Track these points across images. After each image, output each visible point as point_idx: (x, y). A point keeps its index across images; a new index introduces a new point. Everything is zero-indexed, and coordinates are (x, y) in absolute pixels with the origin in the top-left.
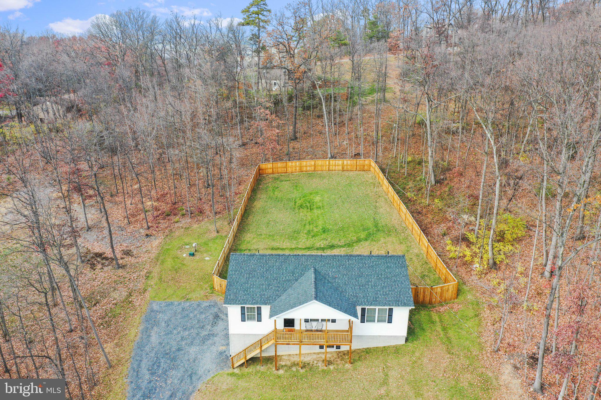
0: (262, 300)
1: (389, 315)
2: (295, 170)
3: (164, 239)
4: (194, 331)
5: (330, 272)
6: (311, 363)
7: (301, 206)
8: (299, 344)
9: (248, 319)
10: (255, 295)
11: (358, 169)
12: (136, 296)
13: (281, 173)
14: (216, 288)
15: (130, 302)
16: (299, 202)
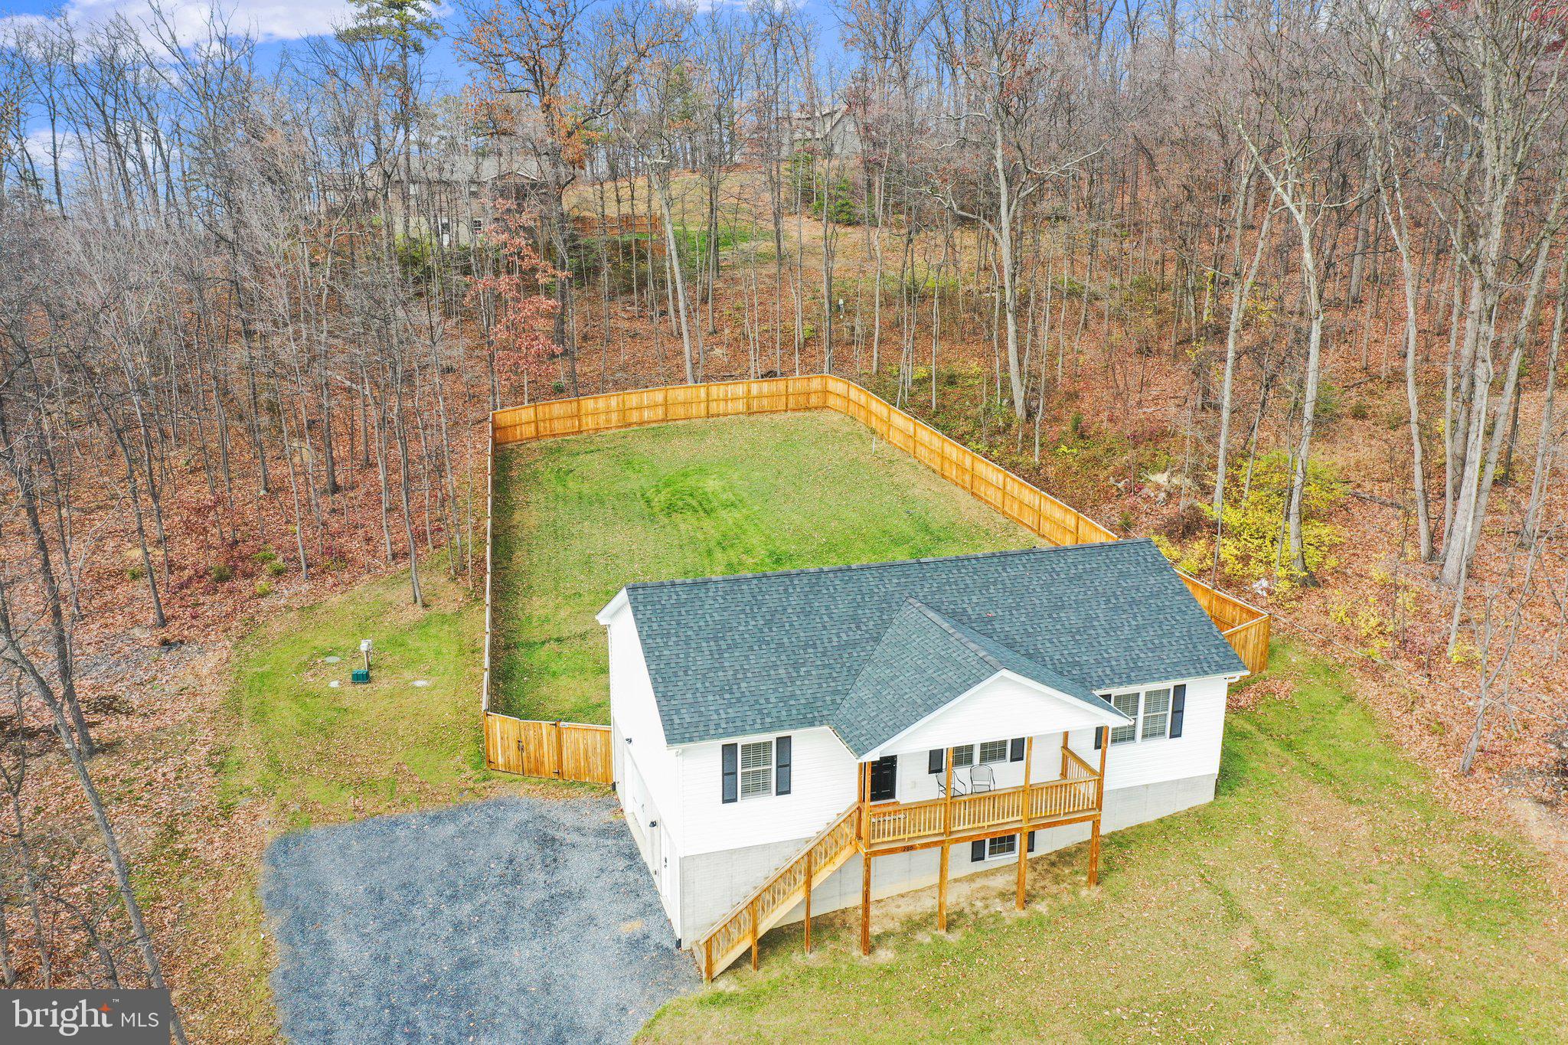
0: (794, 712)
1: (1173, 712)
2: (608, 421)
3: (235, 647)
4: (493, 899)
5: (965, 606)
6: (967, 911)
7: (670, 509)
8: (935, 844)
9: (746, 791)
10: (762, 701)
11: (790, 406)
12: (198, 831)
13: (564, 434)
14: (501, 760)
15: (183, 855)
16: (660, 499)
